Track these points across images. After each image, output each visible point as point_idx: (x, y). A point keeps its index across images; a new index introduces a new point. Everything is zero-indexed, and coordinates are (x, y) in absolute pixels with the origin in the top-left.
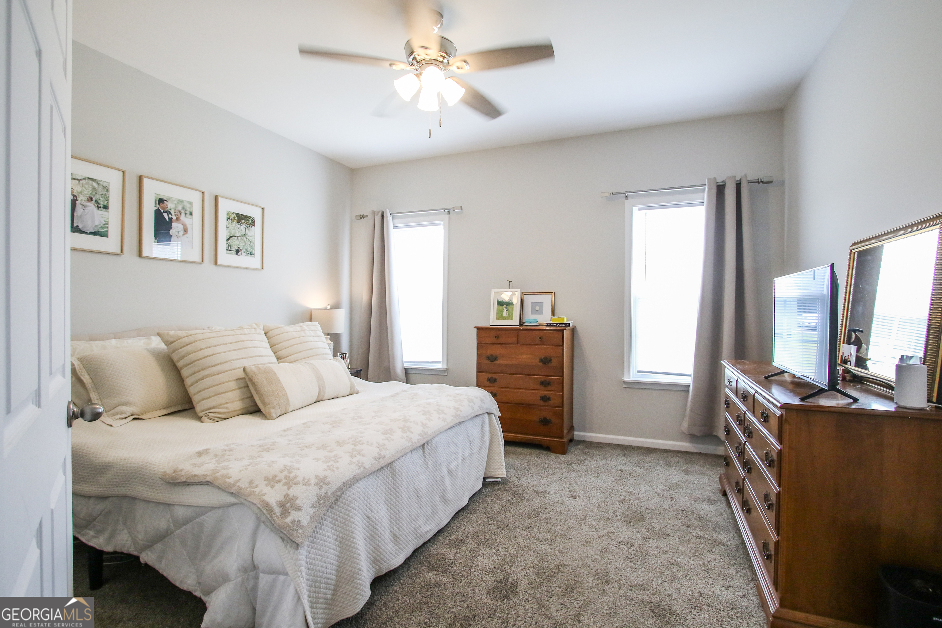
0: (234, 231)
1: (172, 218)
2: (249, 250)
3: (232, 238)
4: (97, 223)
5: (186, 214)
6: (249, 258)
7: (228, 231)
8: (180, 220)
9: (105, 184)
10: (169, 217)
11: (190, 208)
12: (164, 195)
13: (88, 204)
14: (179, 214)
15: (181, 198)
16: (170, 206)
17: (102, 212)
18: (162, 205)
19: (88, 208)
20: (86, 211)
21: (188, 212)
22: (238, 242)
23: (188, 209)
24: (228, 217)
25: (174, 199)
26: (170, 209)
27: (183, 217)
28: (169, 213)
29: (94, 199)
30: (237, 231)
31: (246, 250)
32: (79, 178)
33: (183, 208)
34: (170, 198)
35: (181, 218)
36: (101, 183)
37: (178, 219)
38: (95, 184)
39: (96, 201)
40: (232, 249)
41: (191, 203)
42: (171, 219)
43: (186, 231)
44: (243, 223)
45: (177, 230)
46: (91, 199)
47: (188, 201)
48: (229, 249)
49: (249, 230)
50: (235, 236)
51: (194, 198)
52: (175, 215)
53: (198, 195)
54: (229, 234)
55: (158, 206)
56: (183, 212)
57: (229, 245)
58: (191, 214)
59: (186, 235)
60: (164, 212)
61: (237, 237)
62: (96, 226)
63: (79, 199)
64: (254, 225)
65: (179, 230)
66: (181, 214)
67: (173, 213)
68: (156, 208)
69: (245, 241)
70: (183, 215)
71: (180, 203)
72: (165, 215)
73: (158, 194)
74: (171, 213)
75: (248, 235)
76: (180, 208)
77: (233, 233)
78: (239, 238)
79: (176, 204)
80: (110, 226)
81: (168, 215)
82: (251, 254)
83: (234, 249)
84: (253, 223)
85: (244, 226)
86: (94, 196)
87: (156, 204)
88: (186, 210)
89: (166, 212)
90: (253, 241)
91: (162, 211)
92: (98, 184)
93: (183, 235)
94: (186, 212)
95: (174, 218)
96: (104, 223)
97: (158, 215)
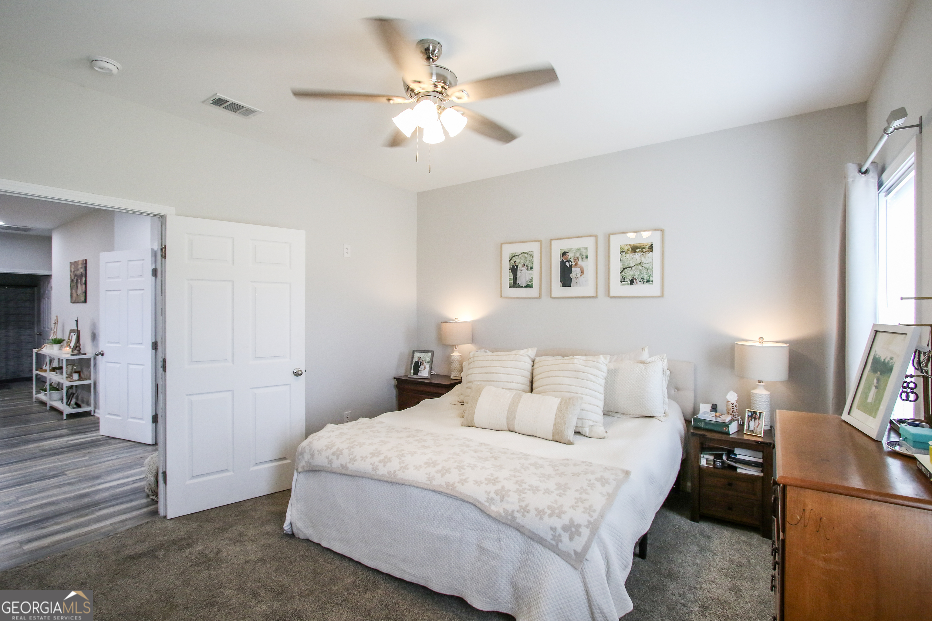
0: (627, 262)
1: (572, 264)
2: (646, 277)
3: (625, 270)
4: (527, 280)
5: (582, 258)
6: (647, 286)
7: (621, 264)
8: (578, 264)
9: (531, 253)
10: (569, 265)
11: (586, 253)
12: (565, 248)
13: (523, 269)
14: (577, 260)
15: (579, 247)
16: (570, 255)
17: (530, 272)
18: (565, 257)
19: (523, 271)
20: (522, 273)
21: (584, 257)
22: (632, 273)
23: (584, 254)
24: (622, 251)
25: (573, 249)
26: (570, 258)
27: (580, 262)
28: (569, 261)
29: (526, 265)
30: (631, 262)
31: (642, 279)
32: (519, 254)
33: (580, 254)
34: (570, 250)
35: (579, 263)
36: (529, 253)
37: (576, 264)
38: (526, 255)
39: (527, 266)
40: (626, 281)
41: (586, 249)
42: (571, 266)
43: (582, 272)
44: (638, 252)
45: (575, 273)
46: (524, 265)
47: (584, 248)
48: (623, 280)
49: (645, 257)
50: (629, 267)
51: (589, 243)
52: (574, 261)
53: (592, 239)
54: (622, 267)
55: (562, 258)
56: (580, 257)
57: (622, 277)
58: (587, 257)
59: (583, 276)
60: (566, 262)
61: (631, 267)
62: (527, 281)
63: (519, 267)
64: (652, 251)
65: (577, 272)
66: (578, 260)
67: (572, 261)
68: (561, 260)
69: (640, 270)
70: (580, 260)
71: (578, 251)
72: (567, 264)
73: (562, 250)
74: (571, 261)
75: (644, 262)
76: (578, 255)
77: (626, 265)
78: (634, 268)
79: (575, 253)
80: (534, 280)
81: (569, 263)
82: (648, 281)
83: (628, 280)
84: (650, 249)
85: (639, 254)
86: (526, 262)
87: (561, 257)
88: (582, 256)
89: (568, 261)
90: (651, 268)
91: (565, 261)
92: (528, 254)
93: (581, 276)
94: (583, 257)
95: (573, 264)
96: (531, 278)
97: (563, 264)
